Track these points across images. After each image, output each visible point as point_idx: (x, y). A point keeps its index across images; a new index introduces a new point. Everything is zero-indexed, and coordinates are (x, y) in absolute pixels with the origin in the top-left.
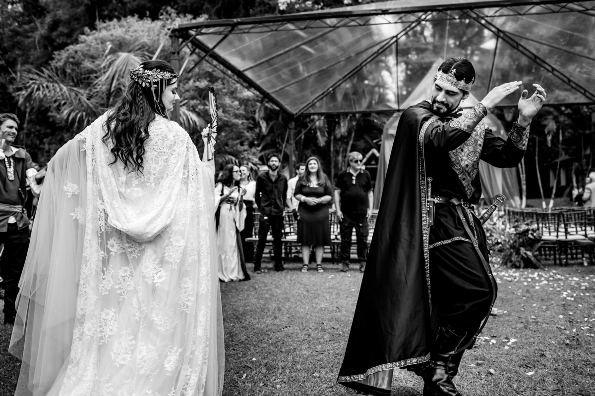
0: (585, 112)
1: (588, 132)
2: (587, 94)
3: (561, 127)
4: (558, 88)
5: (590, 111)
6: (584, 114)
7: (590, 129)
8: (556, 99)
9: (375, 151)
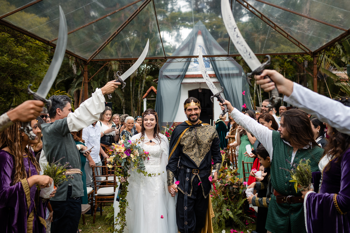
0: (300, 60)
1: (302, 74)
2: (301, 46)
3: (285, 70)
4: (283, 43)
5: (304, 59)
6: (300, 62)
7: (304, 72)
8: (282, 50)
9: (153, 88)
